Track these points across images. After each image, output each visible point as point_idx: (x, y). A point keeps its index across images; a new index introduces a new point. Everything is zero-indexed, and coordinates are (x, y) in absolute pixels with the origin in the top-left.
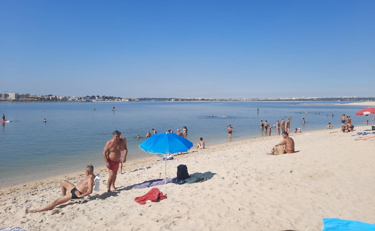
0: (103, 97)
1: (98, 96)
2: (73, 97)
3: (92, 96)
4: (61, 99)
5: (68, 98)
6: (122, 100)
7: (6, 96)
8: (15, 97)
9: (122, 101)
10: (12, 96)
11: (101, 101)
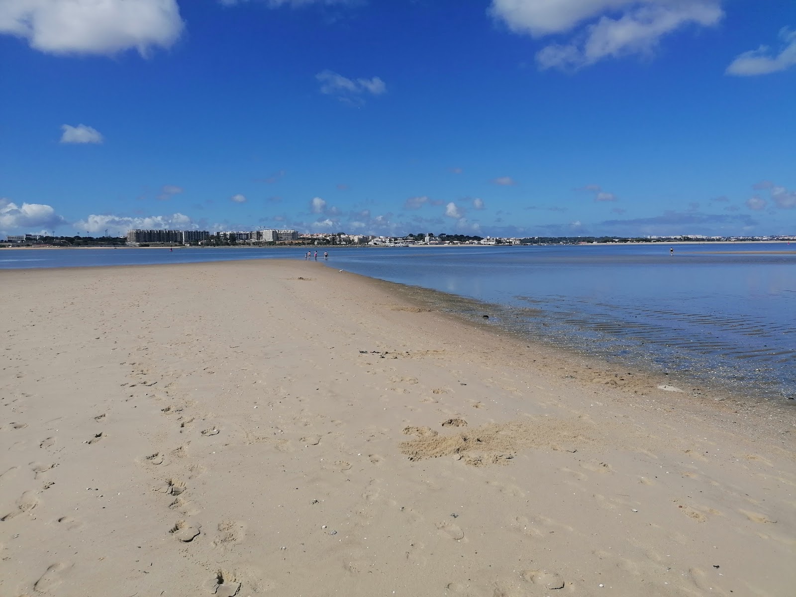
0: (441, 236)
1: (431, 235)
2: (381, 237)
3: (419, 235)
4: (356, 240)
5: (370, 238)
6: (482, 242)
7: (259, 235)
8: (273, 237)
9: (480, 244)
10: (268, 236)
11: (437, 244)
